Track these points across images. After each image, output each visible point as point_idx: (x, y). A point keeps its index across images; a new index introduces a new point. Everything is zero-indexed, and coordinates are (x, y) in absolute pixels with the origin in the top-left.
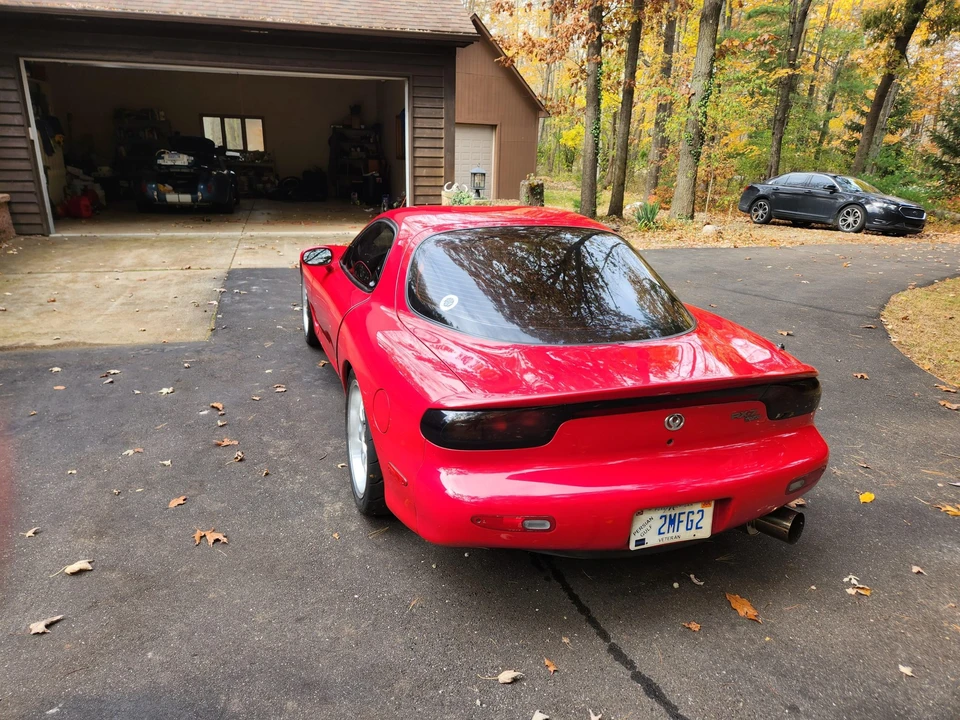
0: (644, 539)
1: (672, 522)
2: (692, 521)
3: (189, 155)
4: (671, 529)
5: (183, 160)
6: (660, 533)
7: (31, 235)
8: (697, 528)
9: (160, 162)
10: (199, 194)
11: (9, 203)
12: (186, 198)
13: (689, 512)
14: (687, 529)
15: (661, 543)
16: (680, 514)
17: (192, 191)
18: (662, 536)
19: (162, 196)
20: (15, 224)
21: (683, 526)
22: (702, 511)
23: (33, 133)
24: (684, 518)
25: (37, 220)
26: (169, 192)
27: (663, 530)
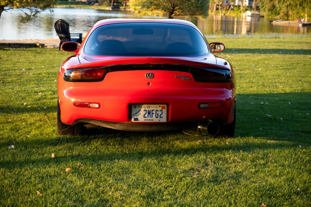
0: (138, 118)
1: (149, 113)
2: (158, 114)
4: (149, 116)
6: (144, 117)
8: (160, 117)
13: (156, 110)
14: (156, 117)
15: (145, 121)
16: (152, 110)
18: (145, 119)
21: (154, 115)
22: (162, 111)
24: (154, 112)
27: (145, 116)
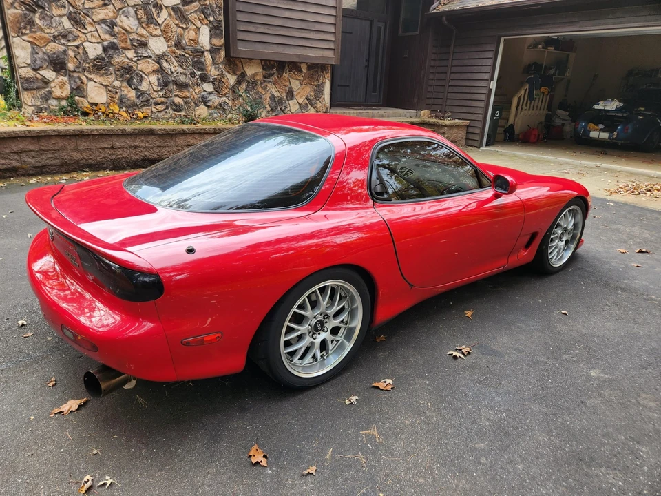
3: (620, 102)
5: (612, 105)
7: (471, 146)
9: (595, 107)
10: (615, 133)
11: (468, 126)
12: (605, 136)
17: (611, 132)
19: (587, 132)
20: (467, 139)
23: (493, 85)
25: (477, 137)
26: (595, 130)
